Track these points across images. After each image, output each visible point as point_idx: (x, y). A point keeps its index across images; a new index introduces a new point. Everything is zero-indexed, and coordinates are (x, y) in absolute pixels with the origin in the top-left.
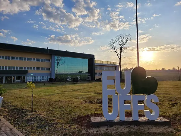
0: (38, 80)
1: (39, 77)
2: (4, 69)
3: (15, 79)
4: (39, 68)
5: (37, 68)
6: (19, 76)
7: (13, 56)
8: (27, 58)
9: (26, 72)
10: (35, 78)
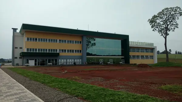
0: (69, 62)
1: (71, 60)
2: (37, 52)
3: (47, 62)
4: (71, 51)
5: (68, 51)
6: (51, 58)
7: (45, 38)
8: (58, 41)
9: (58, 55)
10: (67, 61)
